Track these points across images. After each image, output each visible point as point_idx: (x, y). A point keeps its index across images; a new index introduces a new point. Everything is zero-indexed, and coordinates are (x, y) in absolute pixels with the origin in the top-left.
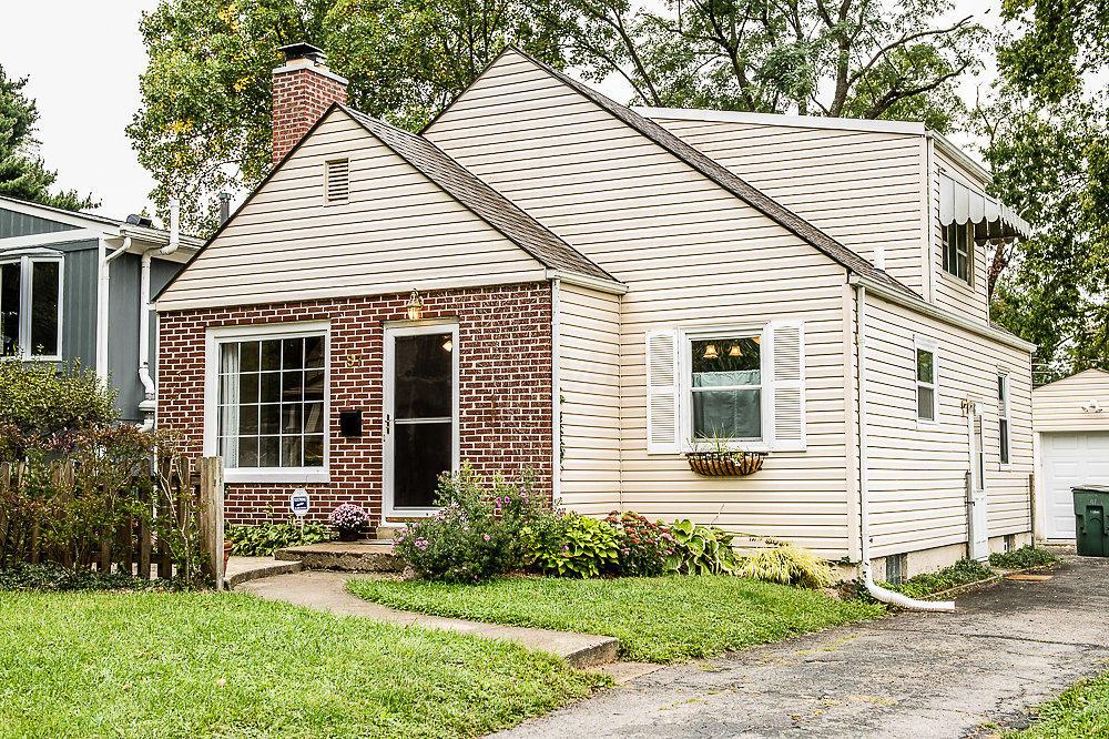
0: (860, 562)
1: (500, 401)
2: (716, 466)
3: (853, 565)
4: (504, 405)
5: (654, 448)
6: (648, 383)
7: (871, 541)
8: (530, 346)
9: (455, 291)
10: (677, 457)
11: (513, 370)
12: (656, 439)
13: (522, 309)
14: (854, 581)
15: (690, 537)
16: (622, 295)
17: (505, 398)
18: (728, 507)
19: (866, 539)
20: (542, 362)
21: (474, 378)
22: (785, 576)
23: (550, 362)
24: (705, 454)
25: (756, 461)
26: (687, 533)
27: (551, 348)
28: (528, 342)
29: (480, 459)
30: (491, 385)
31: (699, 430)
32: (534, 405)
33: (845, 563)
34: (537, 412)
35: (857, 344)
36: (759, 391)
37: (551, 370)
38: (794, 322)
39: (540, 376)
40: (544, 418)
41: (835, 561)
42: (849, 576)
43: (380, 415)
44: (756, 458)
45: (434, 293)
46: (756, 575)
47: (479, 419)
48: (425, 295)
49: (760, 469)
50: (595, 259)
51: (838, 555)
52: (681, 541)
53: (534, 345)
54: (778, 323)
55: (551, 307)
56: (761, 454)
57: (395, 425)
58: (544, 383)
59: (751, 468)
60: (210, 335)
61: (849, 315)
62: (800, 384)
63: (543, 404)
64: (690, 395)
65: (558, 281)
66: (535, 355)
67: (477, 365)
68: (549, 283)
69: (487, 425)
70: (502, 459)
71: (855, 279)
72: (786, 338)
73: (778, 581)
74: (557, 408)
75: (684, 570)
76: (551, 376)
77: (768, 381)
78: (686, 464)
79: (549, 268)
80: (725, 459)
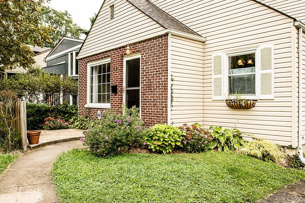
0: (297, 148)
1: (152, 81)
2: (236, 105)
3: (294, 149)
4: (153, 82)
5: (215, 98)
6: (213, 74)
7: (303, 138)
8: (161, 59)
9: (140, 42)
10: (222, 101)
11: (156, 69)
12: (215, 95)
13: (158, 46)
14: (294, 155)
15: (221, 134)
16: (204, 42)
17: (153, 79)
18: (240, 121)
19: (300, 137)
20: (164, 65)
21: (145, 73)
22: (260, 155)
23: (167, 65)
24: (232, 100)
25: (252, 103)
26: (219, 132)
27: (167, 60)
28: (160, 58)
29: (146, 102)
30: (149, 75)
31: (231, 91)
32: (162, 81)
33: (290, 147)
34: (162, 84)
35: (298, 53)
36: (254, 75)
37: (167, 68)
38: (270, 45)
39: (164, 71)
40: (165, 86)
41: (286, 146)
42: (292, 153)
43: (122, 87)
44: (252, 102)
45: (135, 44)
46: (247, 153)
47: (146, 87)
48: (132, 45)
49: (254, 106)
50: (195, 30)
51: (287, 144)
52: (217, 136)
53: (162, 59)
54: (263, 46)
55: (167, 44)
56: (254, 100)
57: (126, 90)
58: (165, 73)
59: (250, 106)
60: (88, 64)
61: (294, 40)
62: (272, 71)
63: (164, 81)
64: (228, 77)
65: (170, 34)
66: (162, 63)
67: (146, 68)
68: (166, 35)
69: (148, 89)
70: (152, 102)
71: (297, 24)
72: (267, 52)
73: (256, 157)
74: (170, 83)
75: (216, 148)
76: (167, 70)
77: (258, 71)
78: (225, 104)
79: (166, 29)
80: (239, 102)
